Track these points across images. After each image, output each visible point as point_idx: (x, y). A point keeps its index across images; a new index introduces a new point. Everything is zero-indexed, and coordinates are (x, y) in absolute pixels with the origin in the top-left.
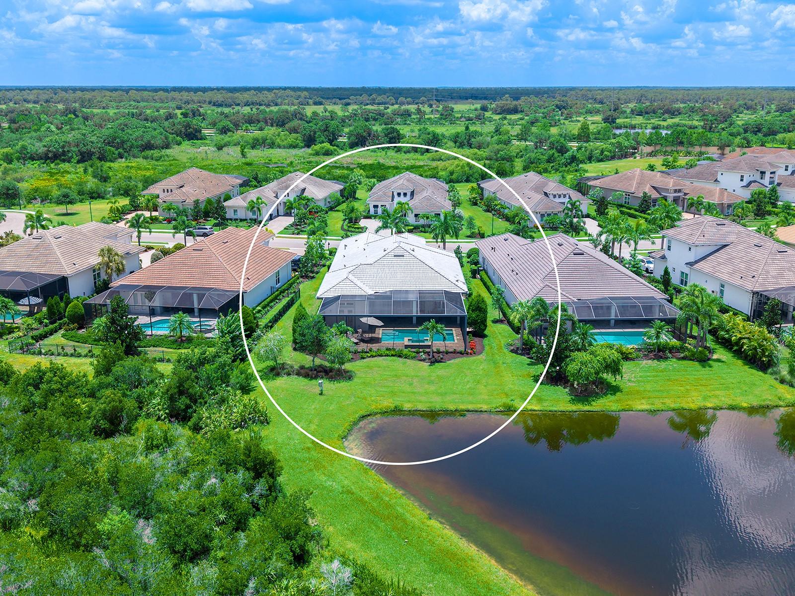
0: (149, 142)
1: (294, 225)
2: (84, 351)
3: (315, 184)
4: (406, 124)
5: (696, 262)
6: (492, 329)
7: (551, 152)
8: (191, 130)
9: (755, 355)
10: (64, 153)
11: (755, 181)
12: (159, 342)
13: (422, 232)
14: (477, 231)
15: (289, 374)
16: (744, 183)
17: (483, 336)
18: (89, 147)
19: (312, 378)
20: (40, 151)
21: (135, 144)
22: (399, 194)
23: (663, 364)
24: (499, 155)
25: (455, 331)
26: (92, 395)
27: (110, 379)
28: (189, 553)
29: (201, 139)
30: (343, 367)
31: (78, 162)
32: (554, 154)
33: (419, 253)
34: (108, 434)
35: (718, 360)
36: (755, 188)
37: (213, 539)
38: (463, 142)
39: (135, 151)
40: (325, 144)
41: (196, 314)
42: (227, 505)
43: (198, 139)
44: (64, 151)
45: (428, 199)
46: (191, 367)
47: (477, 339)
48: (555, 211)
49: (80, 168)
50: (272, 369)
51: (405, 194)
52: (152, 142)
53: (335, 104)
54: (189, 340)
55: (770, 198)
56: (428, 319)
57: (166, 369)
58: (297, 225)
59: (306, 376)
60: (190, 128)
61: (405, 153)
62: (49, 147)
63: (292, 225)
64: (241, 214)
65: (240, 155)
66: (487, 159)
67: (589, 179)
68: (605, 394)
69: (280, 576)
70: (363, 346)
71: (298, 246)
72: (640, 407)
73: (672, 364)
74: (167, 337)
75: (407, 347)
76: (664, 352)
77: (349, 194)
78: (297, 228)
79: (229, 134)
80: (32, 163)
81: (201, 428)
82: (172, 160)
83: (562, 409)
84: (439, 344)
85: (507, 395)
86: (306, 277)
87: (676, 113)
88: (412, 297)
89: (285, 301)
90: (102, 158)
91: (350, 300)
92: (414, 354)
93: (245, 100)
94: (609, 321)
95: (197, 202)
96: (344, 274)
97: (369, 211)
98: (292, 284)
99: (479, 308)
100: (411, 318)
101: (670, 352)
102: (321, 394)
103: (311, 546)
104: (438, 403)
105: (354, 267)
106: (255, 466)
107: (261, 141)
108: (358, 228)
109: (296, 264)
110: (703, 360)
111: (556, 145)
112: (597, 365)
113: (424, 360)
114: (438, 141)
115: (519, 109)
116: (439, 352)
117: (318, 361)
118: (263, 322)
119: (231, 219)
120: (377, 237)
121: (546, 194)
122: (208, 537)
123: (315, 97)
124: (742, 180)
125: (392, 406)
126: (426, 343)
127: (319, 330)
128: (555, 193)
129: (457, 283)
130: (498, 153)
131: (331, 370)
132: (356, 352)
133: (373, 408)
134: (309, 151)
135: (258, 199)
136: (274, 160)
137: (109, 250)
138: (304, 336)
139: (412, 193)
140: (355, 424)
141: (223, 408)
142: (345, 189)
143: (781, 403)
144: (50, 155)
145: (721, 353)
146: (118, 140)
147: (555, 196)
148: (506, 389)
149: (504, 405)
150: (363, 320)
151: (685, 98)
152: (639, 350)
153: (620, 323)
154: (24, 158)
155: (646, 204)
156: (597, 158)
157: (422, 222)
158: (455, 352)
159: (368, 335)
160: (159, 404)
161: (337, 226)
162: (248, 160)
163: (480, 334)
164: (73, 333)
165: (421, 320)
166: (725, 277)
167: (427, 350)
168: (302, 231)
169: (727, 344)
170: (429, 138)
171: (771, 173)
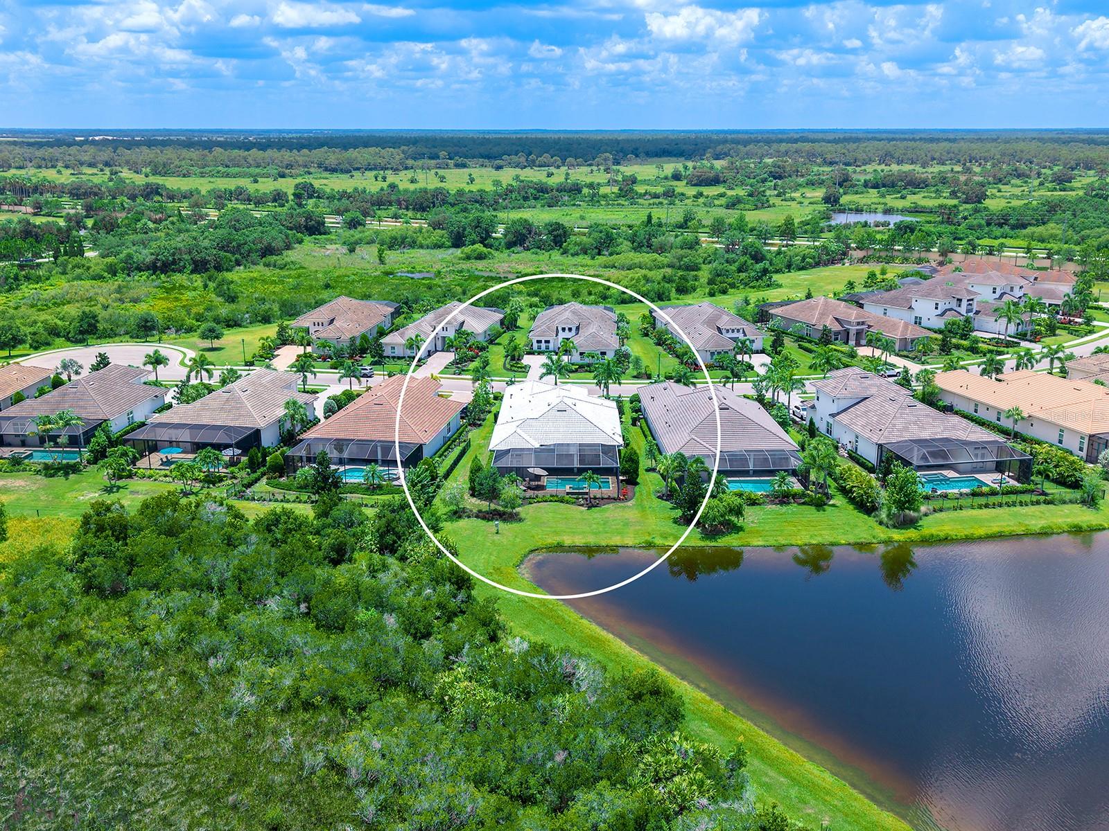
0: (270, 244)
1: (455, 363)
2: (292, 498)
3: (474, 315)
4: (574, 205)
5: (838, 414)
6: (643, 476)
7: (743, 259)
8: (313, 222)
9: (862, 500)
10: (174, 262)
11: (951, 309)
12: (355, 489)
13: (586, 371)
14: (643, 371)
15: (469, 517)
16: (939, 312)
17: (636, 484)
18: (203, 255)
19: (489, 520)
20: (148, 260)
21: (254, 247)
22: (564, 329)
23: (784, 509)
24: (682, 263)
25: (611, 479)
26: (318, 533)
27: (330, 521)
28: (419, 635)
29: (325, 234)
30: (514, 511)
31: (193, 272)
32: (746, 261)
33: (580, 407)
34: (336, 563)
35: (833, 505)
36: (950, 317)
37: (433, 627)
38: (642, 242)
39: (254, 256)
40: (476, 246)
41: (380, 463)
42: (440, 606)
43: (320, 234)
44: (174, 259)
45: (593, 337)
46: (393, 511)
47: (629, 487)
48: (726, 349)
49: (198, 280)
50: (455, 513)
51: (570, 329)
52: (273, 244)
53: (482, 165)
54: (380, 487)
55: (963, 330)
56: (586, 470)
57: (370, 512)
58: (457, 363)
59: (484, 518)
60: (311, 220)
61: (573, 255)
62: (158, 255)
63: (452, 364)
64: (399, 352)
65: (378, 261)
66: (669, 266)
67: (772, 305)
68: (730, 533)
69: (482, 646)
70: (530, 493)
71: (463, 388)
72: (755, 544)
73: (793, 507)
74: (360, 484)
75: (568, 494)
76: (788, 497)
77: (510, 324)
78: (458, 366)
79: (360, 228)
80: (140, 274)
81: (407, 558)
82: (299, 269)
83: (693, 544)
84: (595, 491)
85: (649, 534)
86: (474, 425)
87: (922, 185)
88: (573, 451)
89: (457, 450)
90: (219, 268)
91: (519, 452)
92: (574, 500)
93: (366, 163)
94: (748, 471)
95: (353, 339)
96: (512, 428)
97: (532, 345)
98: (462, 432)
99: (632, 460)
100: (573, 469)
101: (793, 498)
102: (497, 533)
103: (500, 633)
104: (592, 540)
105: (521, 422)
106: (457, 581)
107: (400, 240)
108: (521, 368)
109: (465, 412)
110: (820, 505)
111: (750, 250)
112: (722, 509)
113: (582, 505)
114: (611, 240)
115: (722, 179)
116: (595, 498)
117: (493, 506)
118: (441, 471)
119: (388, 357)
120: (540, 386)
121: (719, 329)
122: (430, 625)
123: (457, 158)
124: (936, 308)
125: (555, 543)
126: (585, 491)
127: (495, 480)
128: (728, 328)
129: (613, 436)
130: (682, 260)
131: (504, 513)
132: (524, 498)
133: (539, 544)
134: (458, 252)
135: (417, 337)
136: (418, 268)
137: (295, 403)
138: (482, 485)
139: (578, 328)
140: (525, 556)
141: (422, 543)
142: (505, 317)
143: (874, 541)
144: (158, 265)
145: (839, 500)
146: (234, 243)
147: (728, 331)
148: (650, 530)
149: (646, 542)
150: (530, 470)
151: (943, 157)
152: (767, 496)
153: (757, 473)
154: (129, 269)
155: (826, 338)
156: (797, 265)
157: (587, 360)
158: (609, 498)
159: (534, 484)
160: (371, 540)
161: (498, 364)
162: (387, 268)
163: (632, 481)
164: (275, 481)
165: (580, 471)
166: (858, 429)
167: (586, 496)
168: (463, 370)
169: (844, 491)
170: (601, 238)
171: (968, 300)
